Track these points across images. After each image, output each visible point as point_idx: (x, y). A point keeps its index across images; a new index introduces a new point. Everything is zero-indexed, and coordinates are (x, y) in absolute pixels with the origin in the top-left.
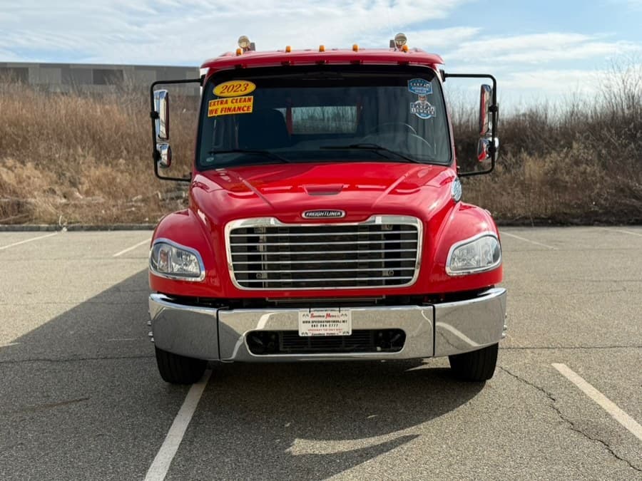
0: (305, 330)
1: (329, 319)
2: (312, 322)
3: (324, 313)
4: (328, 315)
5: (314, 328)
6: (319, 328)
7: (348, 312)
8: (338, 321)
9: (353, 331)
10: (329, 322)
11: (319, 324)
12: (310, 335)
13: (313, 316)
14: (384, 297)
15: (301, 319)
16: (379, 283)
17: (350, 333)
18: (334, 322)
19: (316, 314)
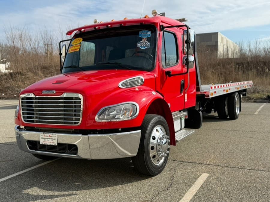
0: (42, 142)
1: (50, 138)
2: (45, 138)
3: (48, 135)
4: (49, 136)
5: (45, 141)
6: (47, 141)
7: (56, 135)
8: (53, 139)
9: (58, 144)
10: (49, 139)
11: (47, 139)
12: (43, 144)
13: (45, 136)
14: (74, 130)
15: (41, 137)
16: (72, 123)
17: (57, 145)
18: (51, 139)
19: (46, 135)
